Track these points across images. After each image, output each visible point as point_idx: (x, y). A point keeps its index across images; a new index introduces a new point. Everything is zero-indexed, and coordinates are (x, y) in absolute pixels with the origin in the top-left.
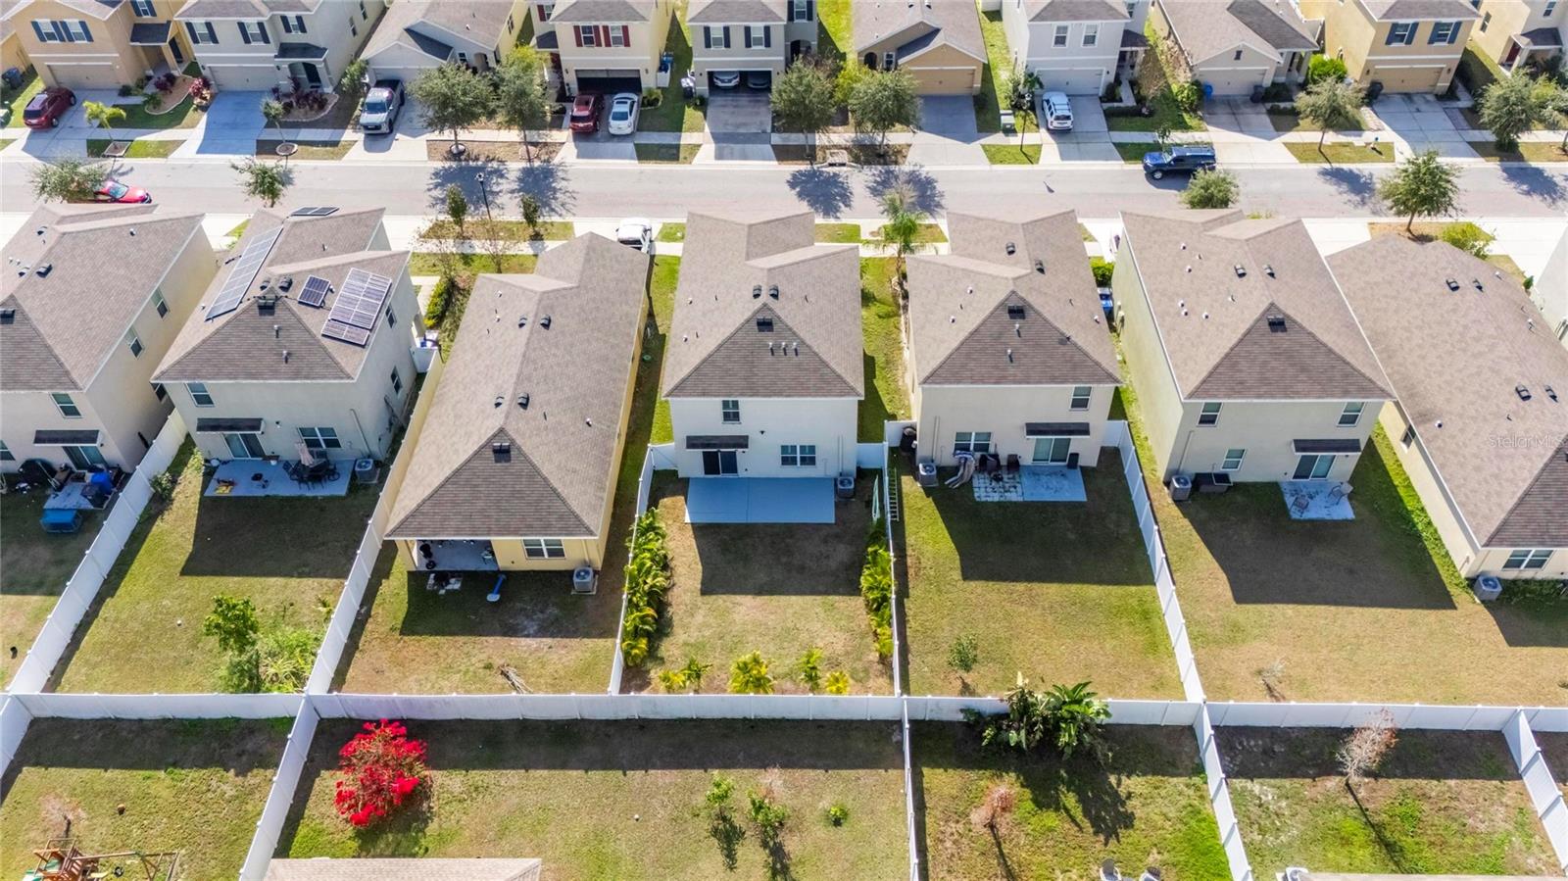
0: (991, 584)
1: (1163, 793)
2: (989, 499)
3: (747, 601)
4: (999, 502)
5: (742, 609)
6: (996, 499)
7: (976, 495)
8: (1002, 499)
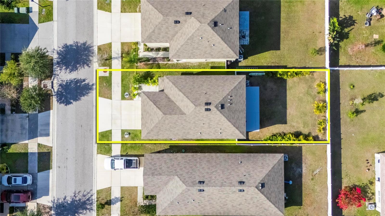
0: (281, 43)
1: (343, 8)
2: (249, 40)
3: (288, 111)
4: (250, 38)
5: (292, 113)
6: (248, 38)
7: (246, 44)
8: (248, 36)
